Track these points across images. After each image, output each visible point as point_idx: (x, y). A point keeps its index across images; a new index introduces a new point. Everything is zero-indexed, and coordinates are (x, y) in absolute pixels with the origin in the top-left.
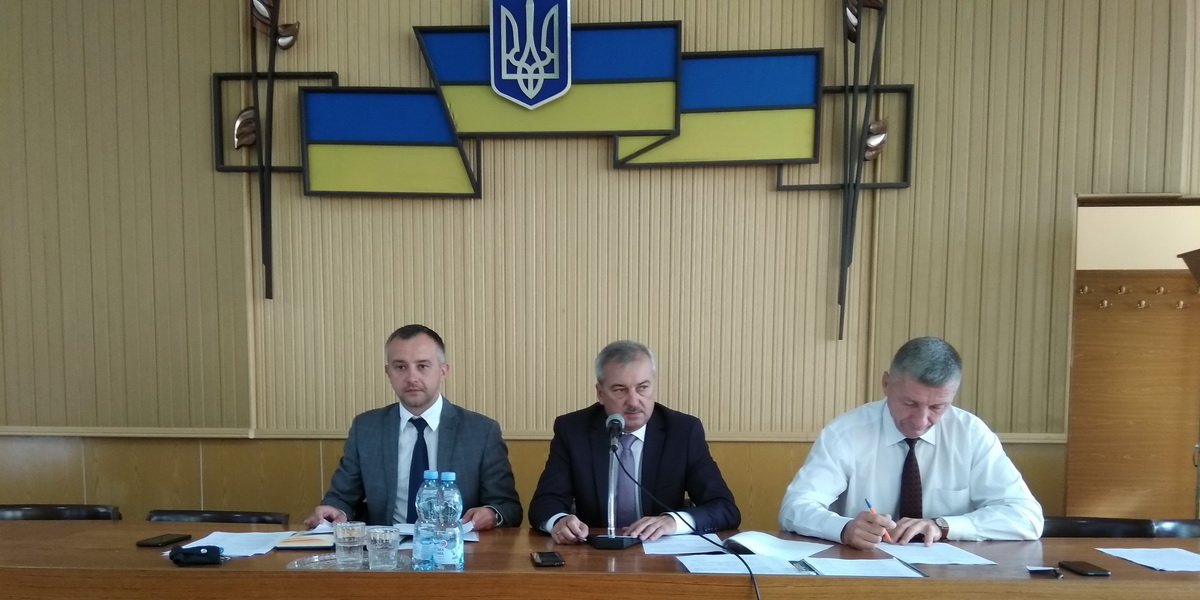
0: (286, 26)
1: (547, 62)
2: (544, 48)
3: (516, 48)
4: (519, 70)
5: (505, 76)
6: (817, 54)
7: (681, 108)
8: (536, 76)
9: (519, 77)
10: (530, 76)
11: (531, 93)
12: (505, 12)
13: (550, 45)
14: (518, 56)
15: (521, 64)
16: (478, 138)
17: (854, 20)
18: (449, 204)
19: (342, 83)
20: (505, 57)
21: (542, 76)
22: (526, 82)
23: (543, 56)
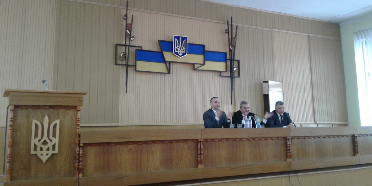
0: (133, 36)
1: (183, 49)
2: (183, 47)
3: (178, 46)
4: (178, 50)
5: (176, 51)
6: (226, 54)
7: (205, 60)
8: (181, 52)
9: (178, 51)
10: (180, 52)
11: (180, 55)
12: (176, 39)
13: (184, 46)
14: (178, 48)
15: (179, 49)
16: (170, 62)
17: (231, 48)
18: (162, 74)
19: (143, 49)
20: (176, 47)
21: (183, 52)
22: (179, 52)
23: (183, 48)
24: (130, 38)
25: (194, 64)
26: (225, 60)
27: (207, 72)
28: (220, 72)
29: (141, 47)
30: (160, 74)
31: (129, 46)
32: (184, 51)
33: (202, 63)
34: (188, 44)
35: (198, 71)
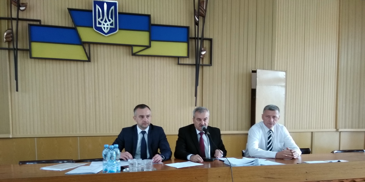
0: (23, 4)
1: (111, 22)
2: (110, 18)
3: (101, 18)
4: (102, 24)
5: (98, 25)
6: (188, 28)
7: (151, 39)
8: (108, 26)
9: (102, 26)
10: (106, 26)
11: (106, 31)
12: (97, 7)
13: (112, 18)
14: (102, 20)
15: (103, 22)
16: (89, 43)
17: (197, 20)
18: (79, 63)
19: (42, 23)
20: (98, 20)
21: (109, 27)
22: (104, 28)
23: (110, 21)
24: (19, 6)
25: (131, 46)
26: (188, 40)
27: (156, 58)
28: (178, 58)
29: (39, 21)
30: (75, 62)
31: (18, 19)
32: (111, 24)
33: (147, 44)
34: (119, 13)
35: (141, 58)
